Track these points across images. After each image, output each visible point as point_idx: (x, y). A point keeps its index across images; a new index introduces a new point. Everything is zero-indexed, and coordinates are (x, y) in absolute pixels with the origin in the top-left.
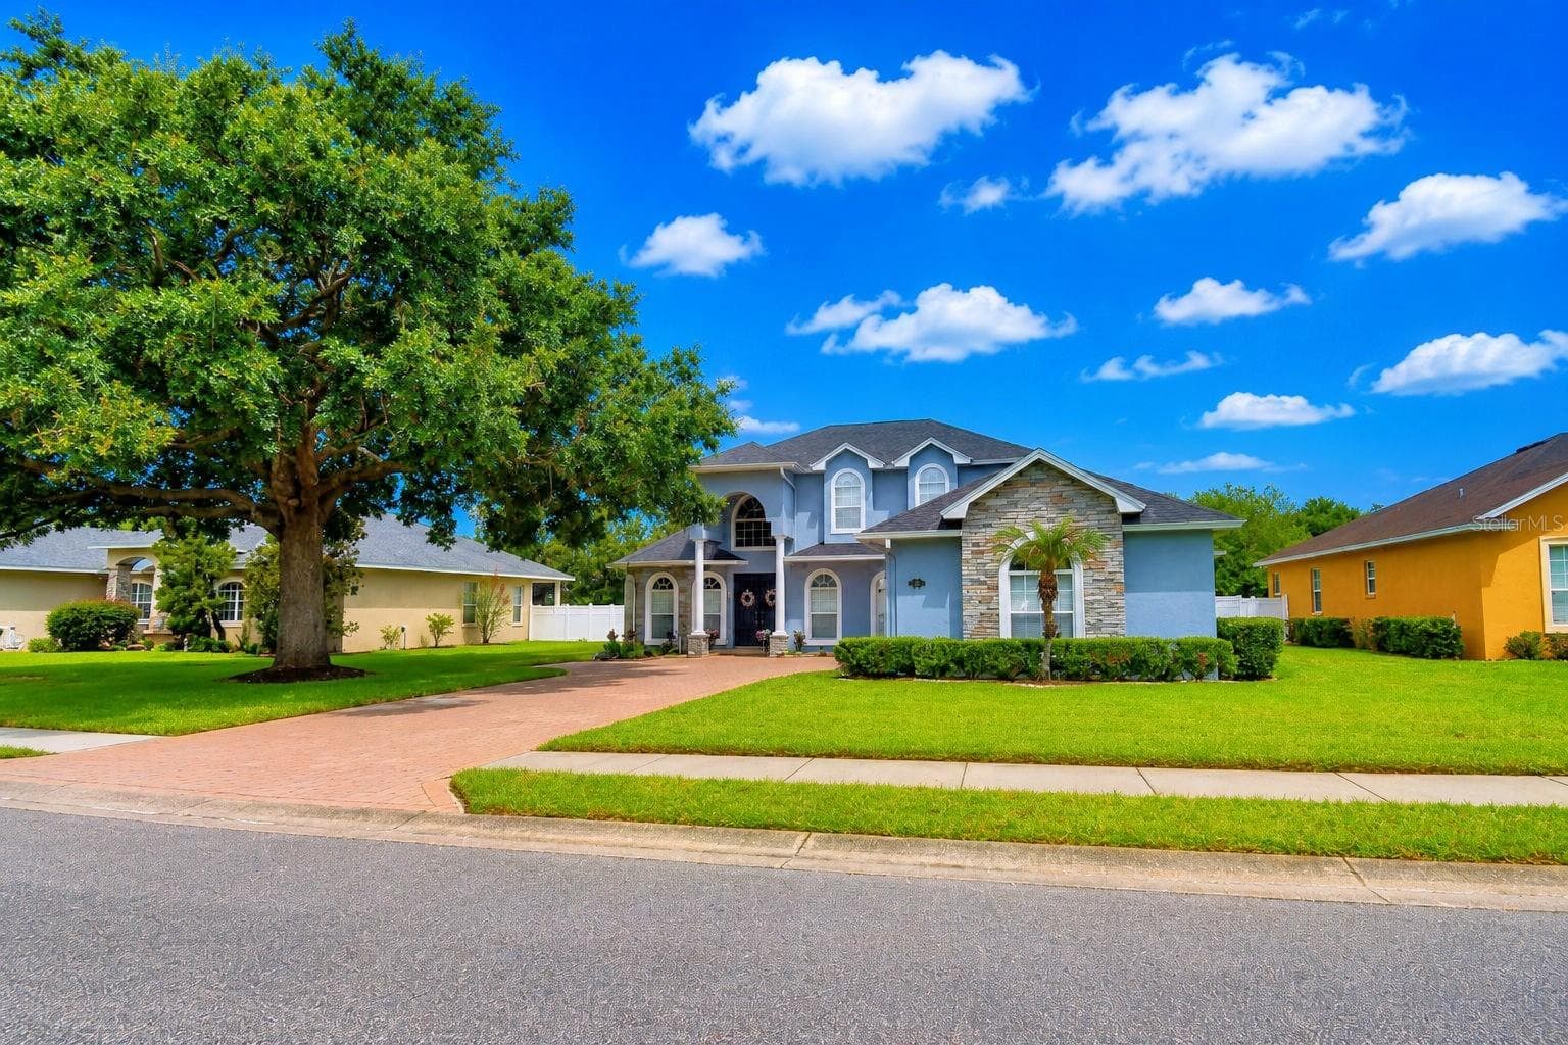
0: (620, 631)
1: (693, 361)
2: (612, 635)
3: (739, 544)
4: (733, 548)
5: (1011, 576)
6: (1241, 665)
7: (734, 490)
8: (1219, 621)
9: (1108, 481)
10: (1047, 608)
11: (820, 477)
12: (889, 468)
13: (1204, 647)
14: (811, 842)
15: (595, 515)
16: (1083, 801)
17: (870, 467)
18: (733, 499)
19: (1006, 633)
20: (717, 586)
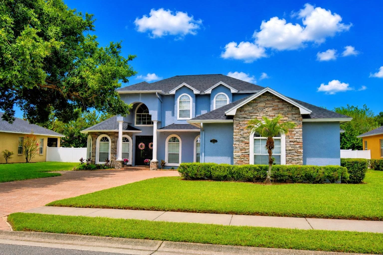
0: (85, 158)
1: (119, 47)
2: (81, 160)
3: (138, 123)
4: (136, 125)
5: (255, 140)
6: (350, 177)
7: (136, 101)
8: (341, 160)
9: (297, 101)
10: (270, 153)
11: (173, 97)
12: (203, 93)
13: (335, 170)
14: (163, 245)
15: (75, 110)
16: (282, 231)
17: (194, 93)
18: (135, 105)
19: (252, 162)
20: (128, 141)
